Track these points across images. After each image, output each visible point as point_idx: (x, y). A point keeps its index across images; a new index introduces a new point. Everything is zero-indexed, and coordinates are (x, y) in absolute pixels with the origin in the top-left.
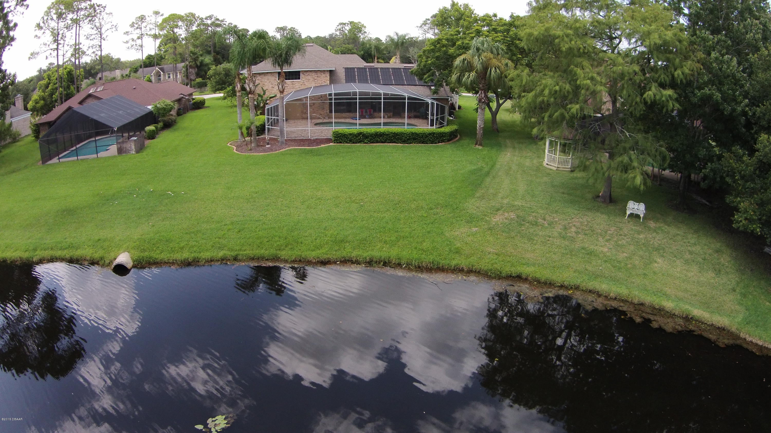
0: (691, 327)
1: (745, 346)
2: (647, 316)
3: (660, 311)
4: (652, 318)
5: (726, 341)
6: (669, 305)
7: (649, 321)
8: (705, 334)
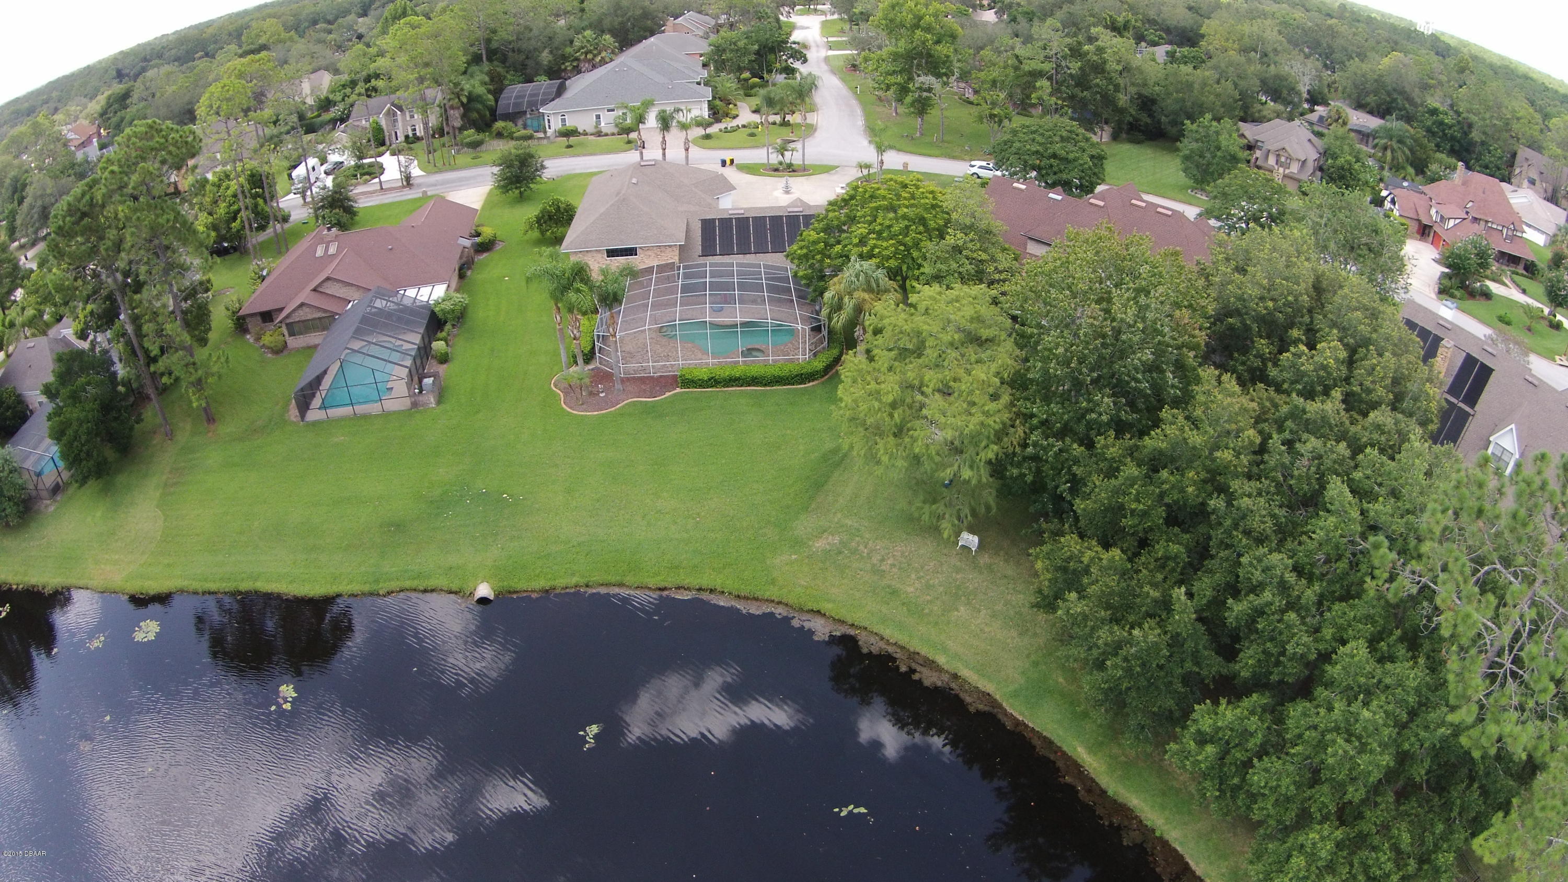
0: (953, 685)
1: (1000, 716)
2: (914, 666)
3: (931, 664)
4: (919, 668)
5: (981, 707)
6: (941, 660)
7: (914, 671)
8: (962, 695)
